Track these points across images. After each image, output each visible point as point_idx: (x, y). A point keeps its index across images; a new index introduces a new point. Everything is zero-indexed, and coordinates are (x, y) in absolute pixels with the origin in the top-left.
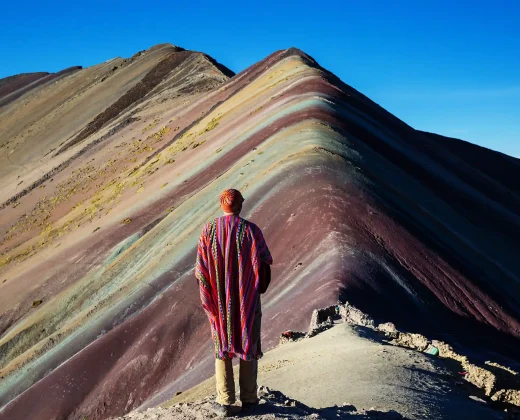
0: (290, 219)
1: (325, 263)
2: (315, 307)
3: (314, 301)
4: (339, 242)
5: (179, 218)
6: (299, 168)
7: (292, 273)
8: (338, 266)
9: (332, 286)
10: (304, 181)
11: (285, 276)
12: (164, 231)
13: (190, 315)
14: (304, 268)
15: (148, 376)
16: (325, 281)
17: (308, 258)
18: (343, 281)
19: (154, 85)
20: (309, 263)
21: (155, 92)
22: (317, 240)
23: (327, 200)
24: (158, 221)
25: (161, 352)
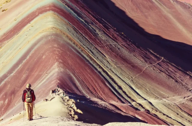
0: (44, 57)
2: (51, 89)
3: (51, 87)
4: (58, 67)
5: (5, 52)
6: (46, 36)
7: (44, 76)
8: (58, 75)
9: (56, 81)
10: (48, 42)
11: (42, 77)
13: (14, 89)
14: (48, 75)
15: (4, 107)
16: (54, 80)
17: (49, 71)
18: (60, 80)
20: (49, 73)
22: (52, 66)
23: (55, 50)
25: (7, 100)
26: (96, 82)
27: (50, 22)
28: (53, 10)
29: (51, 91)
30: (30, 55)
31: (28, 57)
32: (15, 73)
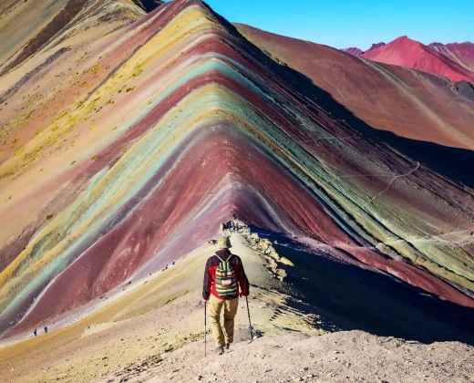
0: (204, 164)
1: (225, 193)
2: (221, 221)
3: (220, 218)
4: (232, 180)
5: (133, 158)
6: (207, 127)
7: (207, 199)
8: (233, 196)
9: (230, 207)
10: (211, 136)
11: (203, 200)
12: (124, 167)
13: (151, 224)
14: (214, 196)
15: (133, 259)
16: (226, 204)
17: (215, 189)
18: (236, 204)
19: (76, 13)
20: (216, 192)
21: (78, 20)
22: (220, 179)
23: (224, 151)
25: (138, 246)
26: (306, 207)
27: (214, 101)
28: (216, 81)
29: (221, 226)
30: (179, 161)
31: (174, 166)
32: (152, 195)
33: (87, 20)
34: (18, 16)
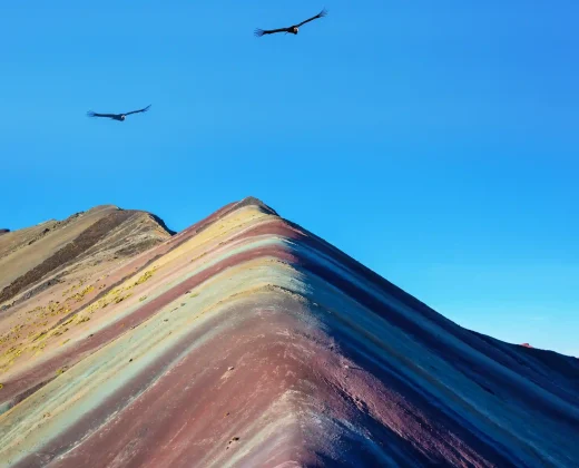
0: (226, 375)
1: (273, 437)
5: (70, 380)
6: (244, 308)
7: (222, 454)
11: (211, 457)
12: (45, 398)
14: (241, 446)
17: (248, 430)
20: (250, 437)
23: (280, 348)
24: (42, 385)
31: (155, 384)
33: (101, 254)
34: (13, 261)
